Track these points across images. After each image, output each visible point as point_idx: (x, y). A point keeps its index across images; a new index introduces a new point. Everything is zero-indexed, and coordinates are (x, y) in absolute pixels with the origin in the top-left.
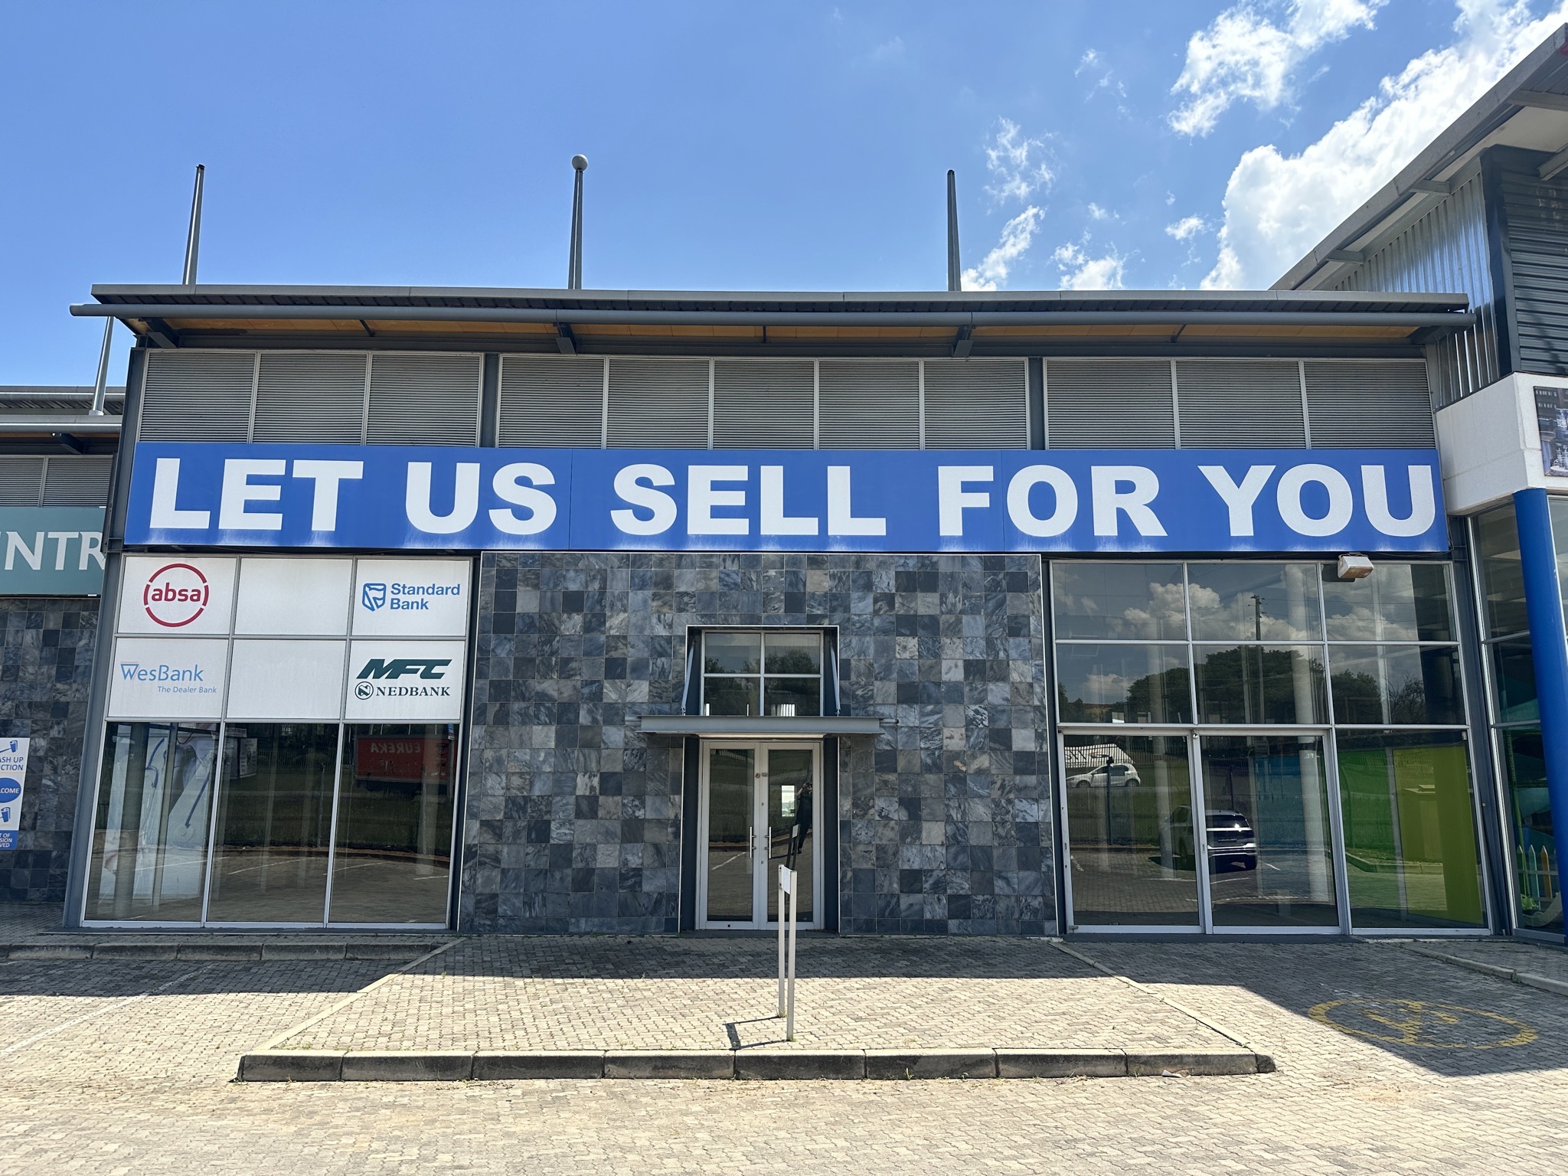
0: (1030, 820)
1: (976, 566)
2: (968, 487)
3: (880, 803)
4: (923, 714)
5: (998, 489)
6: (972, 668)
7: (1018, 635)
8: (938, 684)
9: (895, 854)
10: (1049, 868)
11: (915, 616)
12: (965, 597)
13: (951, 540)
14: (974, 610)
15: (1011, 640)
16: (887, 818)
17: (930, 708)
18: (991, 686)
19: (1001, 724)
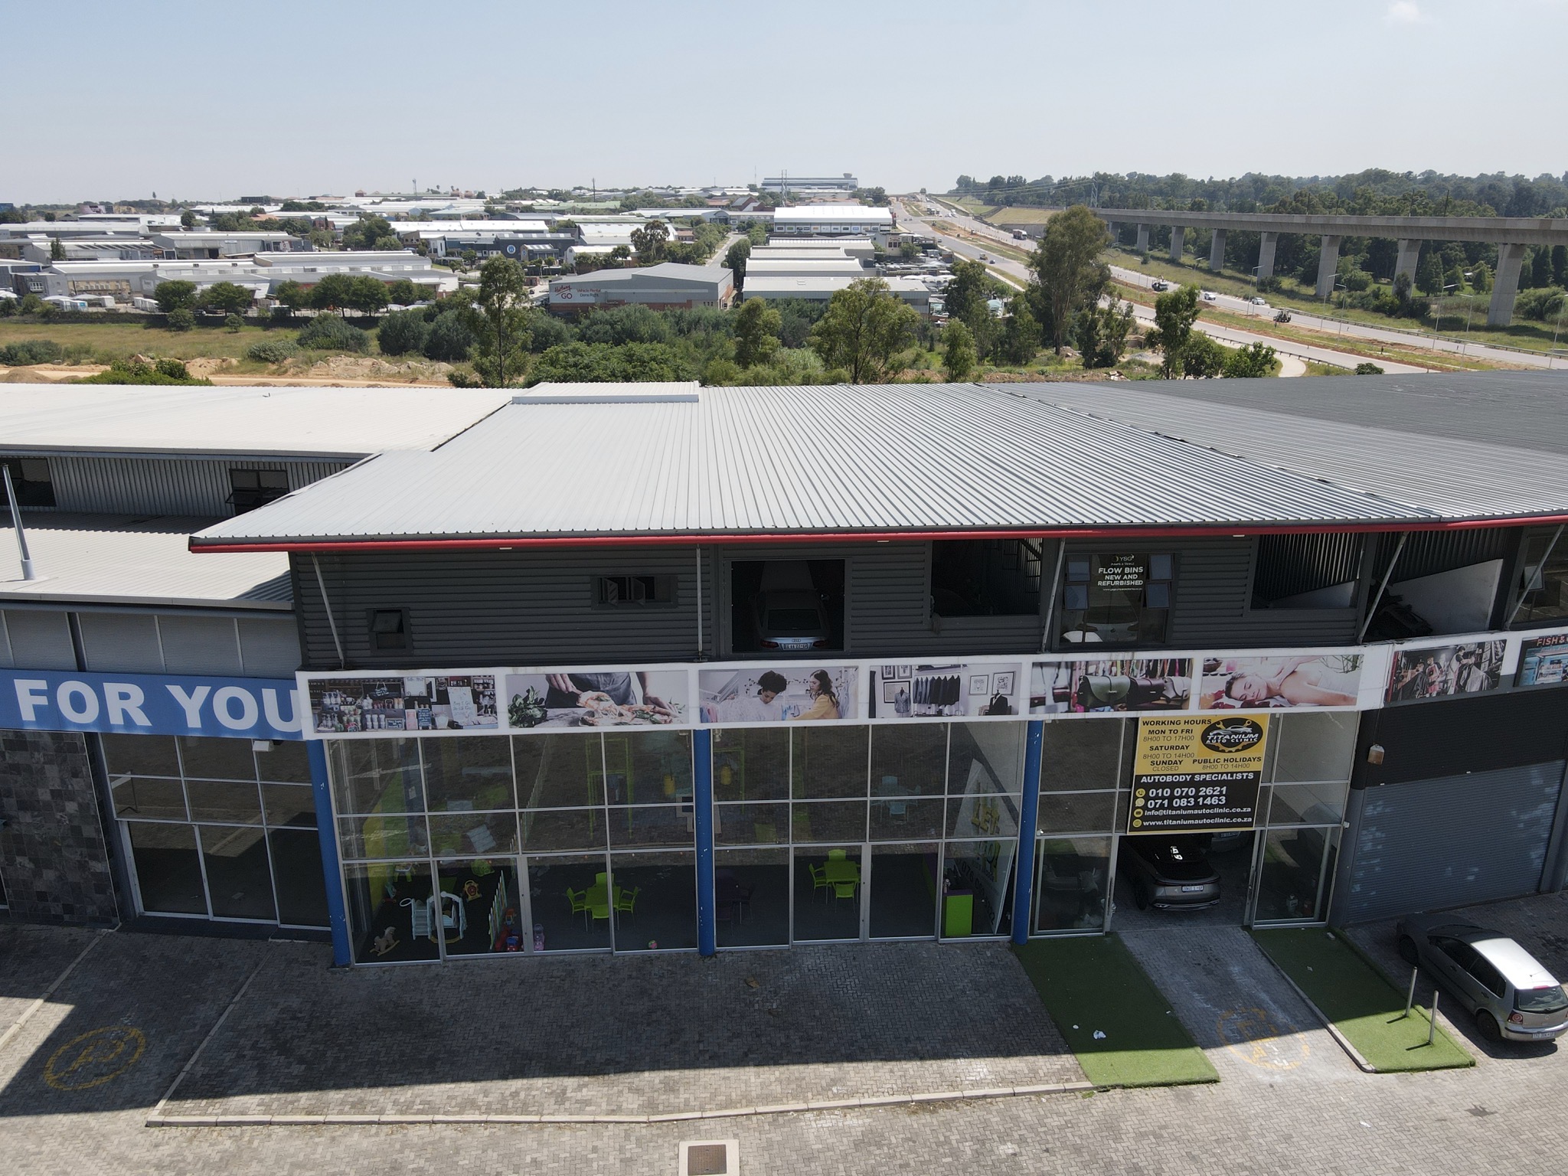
0: (98, 871)
1: (48, 740)
2: (34, 692)
3: (19, 859)
4: (33, 817)
5: (51, 693)
6: (54, 794)
7: (77, 777)
8: (38, 801)
9: (32, 883)
10: (111, 893)
11: (18, 764)
12: (44, 755)
13: (30, 723)
14: (50, 762)
15: (74, 779)
16: (24, 866)
17: (36, 813)
18: (67, 803)
19: (76, 823)
